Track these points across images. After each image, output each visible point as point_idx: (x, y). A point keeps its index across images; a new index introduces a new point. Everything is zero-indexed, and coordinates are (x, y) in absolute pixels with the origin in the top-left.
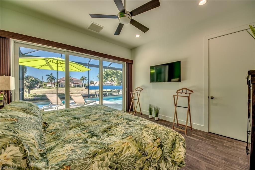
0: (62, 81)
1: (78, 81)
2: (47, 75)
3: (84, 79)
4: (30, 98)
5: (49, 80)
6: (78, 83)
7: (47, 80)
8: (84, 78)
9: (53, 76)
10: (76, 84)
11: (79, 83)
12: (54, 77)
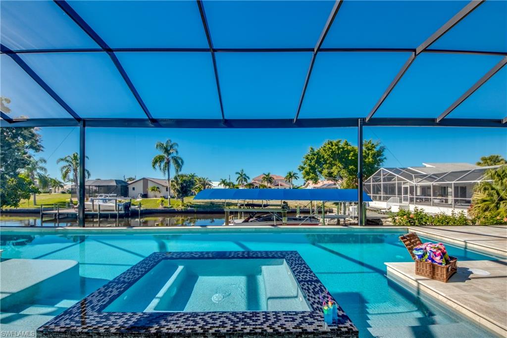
0: (257, 182)
1: (281, 180)
2: (237, 173)
3: (291, 177)
4: (182, 209)
5: (239, 181)
6: (281, 185)
7: (237, 181)
8: (292, 174)
9: (245, 174)
10: (277, 187)
11: (283, 184)
12: (247, 176)
